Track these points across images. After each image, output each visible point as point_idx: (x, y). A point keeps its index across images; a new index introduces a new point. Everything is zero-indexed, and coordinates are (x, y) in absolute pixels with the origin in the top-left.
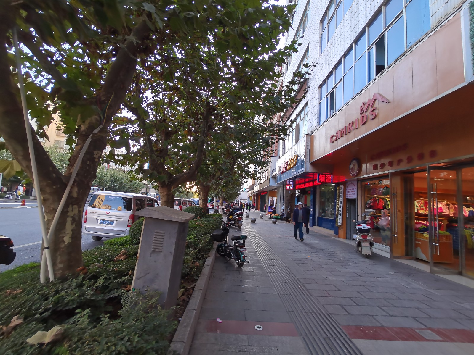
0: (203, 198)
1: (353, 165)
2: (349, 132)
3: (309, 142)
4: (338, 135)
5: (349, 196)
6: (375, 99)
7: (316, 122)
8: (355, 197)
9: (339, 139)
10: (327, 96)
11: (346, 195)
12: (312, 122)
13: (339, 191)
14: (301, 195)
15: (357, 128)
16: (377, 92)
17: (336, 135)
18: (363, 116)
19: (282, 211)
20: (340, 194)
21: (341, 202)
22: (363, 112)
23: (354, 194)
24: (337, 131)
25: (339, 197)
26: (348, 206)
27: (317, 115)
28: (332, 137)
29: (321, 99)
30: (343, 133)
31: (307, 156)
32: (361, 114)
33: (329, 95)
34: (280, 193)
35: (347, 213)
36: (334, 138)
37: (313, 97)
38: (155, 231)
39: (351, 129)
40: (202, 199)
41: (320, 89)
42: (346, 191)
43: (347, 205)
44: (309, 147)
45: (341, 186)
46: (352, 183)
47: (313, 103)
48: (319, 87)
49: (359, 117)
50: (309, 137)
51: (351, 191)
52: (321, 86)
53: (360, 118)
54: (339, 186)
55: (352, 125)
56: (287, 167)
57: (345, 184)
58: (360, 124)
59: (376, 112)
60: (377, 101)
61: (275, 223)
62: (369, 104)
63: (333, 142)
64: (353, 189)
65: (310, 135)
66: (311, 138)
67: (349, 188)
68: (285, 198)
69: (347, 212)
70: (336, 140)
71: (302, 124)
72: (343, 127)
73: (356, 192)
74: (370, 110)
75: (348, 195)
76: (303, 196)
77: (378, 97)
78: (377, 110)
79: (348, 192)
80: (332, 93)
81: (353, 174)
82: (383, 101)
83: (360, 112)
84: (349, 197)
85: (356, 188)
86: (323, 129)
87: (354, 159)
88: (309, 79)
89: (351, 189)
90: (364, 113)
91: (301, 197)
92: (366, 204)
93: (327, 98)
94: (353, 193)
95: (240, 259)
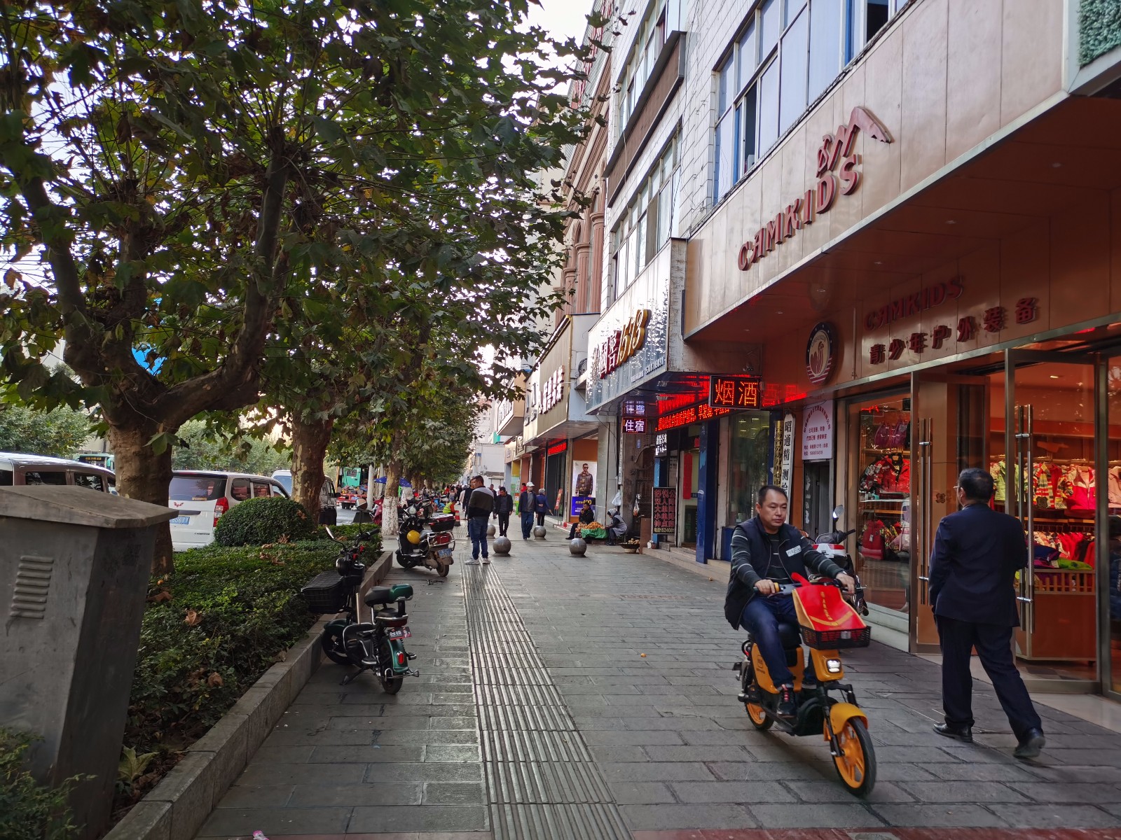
0: (304, 469)
1: (820, 346)
2: (790, 236)
3: (683, 266)
4: (760, 243)
5: (812, 453)
6: (856, 129)
7: (702, 195)
8: (827, 454)
9: (762, 256)
10: (736, 103)
11: (804, 450)
12: (692, 194)
13: (782, 436)
14: (674, 453)
15: (809, 223)
16: (862, 105)
17: (754, 241)
18: (824, 184)
19: (613, 510)
20: (785, 447)
21: (786, 473)
22: (825, 169)
23: (826, 445)
24: (757, 228)
25: (781, 455)
26: (808, 486)
27: (706, 169)
28: (744, 250)
29: (721, 113)
30: (772, 238)
31: (676, 315)
32: (820, 174)
33: (743, 101)
34: (607, 446)
35: (804, 509)
36: (750, 254)
37: (696, 103)
38: (22, 557)
39: (794, 225)
40: (300, 473)
41: (718, 75)
42: (805, 435)
43: (805, 484)
44: (683, 283)
45: (789, 418)
46: (819, 408)
47: (696, 127)
48: (715, 69)
49: (814, 183)
50: (684, 246)
51: (816, 434)
52: (720, 67)
53: (816, 189)
54: (782, 419)
55: (797, 210)
56: (616, 352)
57: (800, 411)
58: (817, 209)
59: (858, 168)
60: (860, 135)
61: (579, 553)
62: (840, 143)
63: (746, 268)
64: (823, 428)
65: (684, 240)
66: (688, 252)
67: (810, 426)
68: (625, 462)
69: (807, 506)
70: (755, 260)
71: (666, 201)
72: (773, 217)
73: (829, 440)
74: (843, 161)
75: (810, 450)
76: (678, 457)
77: (863, 121)
78: (860, 163)
79: (809, 438)
80: (750, 94)
81: (816, 375)
82: (874, 137)
83: (816, 168)
84: (810, 457)
85: (831, 422)
86: (721, 220)
87: (819, 328)
88: (688, 36)
89: (816, 429)
90: (828, 173)
91: (673, 461)
92: (862, 477)
93: (738, 109)
94: (822, 441)
95: (390, 664)
